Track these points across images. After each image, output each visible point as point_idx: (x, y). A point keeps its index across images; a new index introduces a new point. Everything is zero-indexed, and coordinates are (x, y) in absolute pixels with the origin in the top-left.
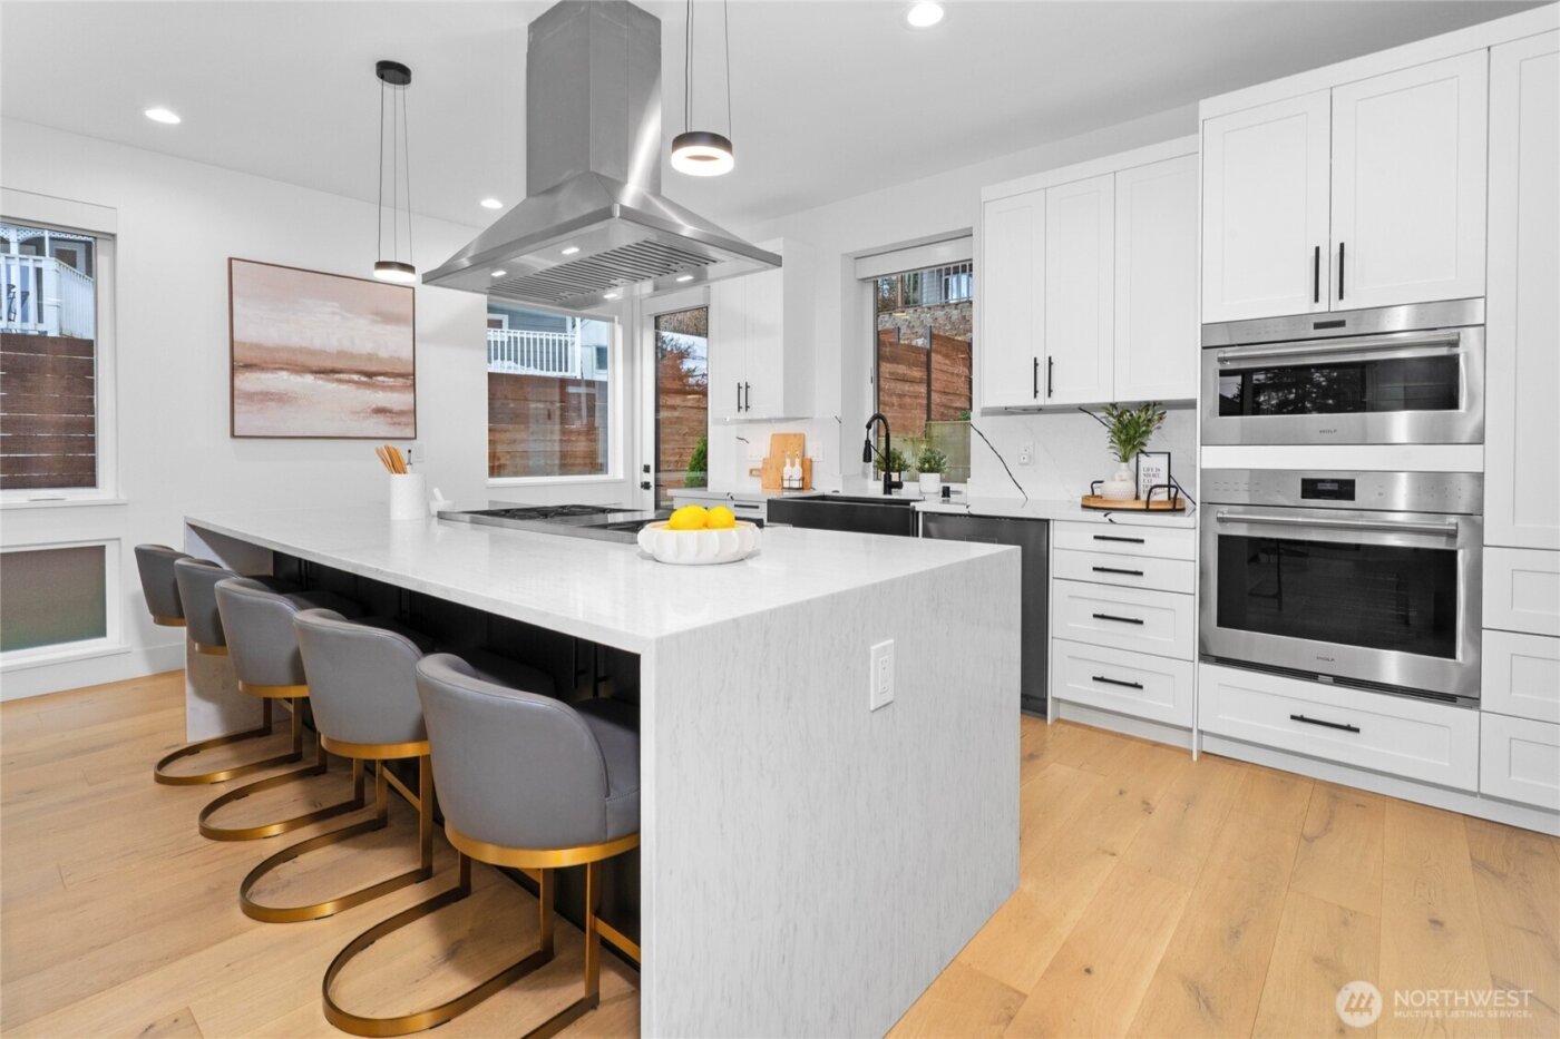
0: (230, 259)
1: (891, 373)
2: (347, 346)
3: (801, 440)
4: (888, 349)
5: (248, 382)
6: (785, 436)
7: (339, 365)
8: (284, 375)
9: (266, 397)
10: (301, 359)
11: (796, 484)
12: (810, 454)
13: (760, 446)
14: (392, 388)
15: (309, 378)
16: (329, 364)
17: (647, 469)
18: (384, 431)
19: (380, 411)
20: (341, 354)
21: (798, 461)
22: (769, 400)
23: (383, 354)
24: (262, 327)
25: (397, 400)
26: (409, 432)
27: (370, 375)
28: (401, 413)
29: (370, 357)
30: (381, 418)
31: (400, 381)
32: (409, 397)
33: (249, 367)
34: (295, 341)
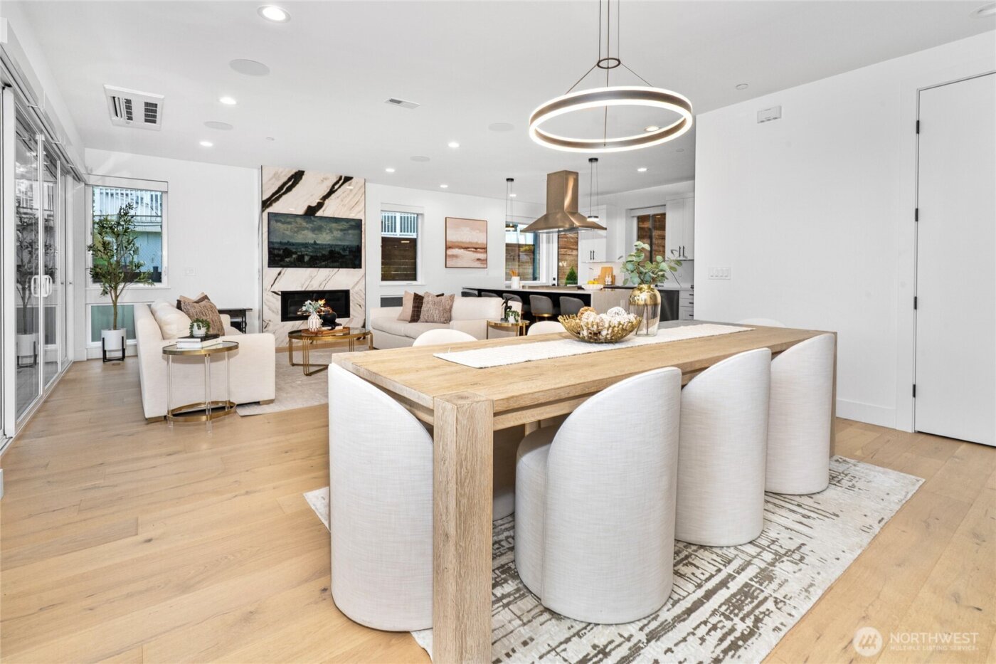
0: (446, 218)
1: (658, 235)
2: (471, 241)
3: (611, 269)
4: (658, 223)
5: (450, 252)
6: (606, 268)
7: (469, 246)
8: (457, 249)
9: (453, 256)
10: (460, 245)
11: (610, 283)
12: (614, 273)
13: (597, 272)
14: (481, 253)
15: (462, 250)
16: (467, 246)
17: (554, 279)
18: (479, 265)
19: (478, 260)
20: (470, 243)
21: (610, 276)
22: (600, 256)
23: (479, 242)
24: (454, 237)
25: (482, 256)
26: (485, 266)
27: (476, 248)
28: (483, 260)
29: (477, 243)
30: (478, 262)
31: (483, 250)
32: (485, 255)
33: (450, 248)
34: (460, 240)
